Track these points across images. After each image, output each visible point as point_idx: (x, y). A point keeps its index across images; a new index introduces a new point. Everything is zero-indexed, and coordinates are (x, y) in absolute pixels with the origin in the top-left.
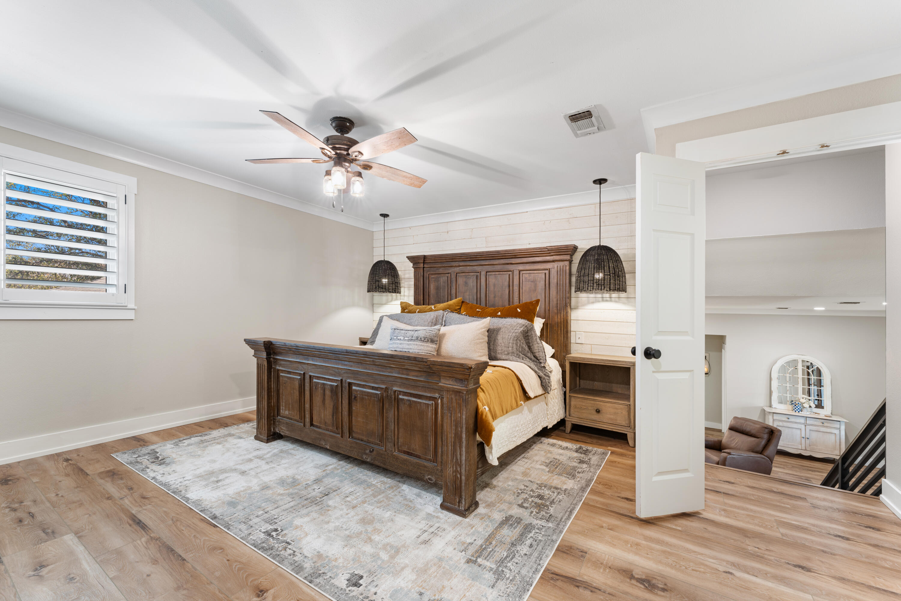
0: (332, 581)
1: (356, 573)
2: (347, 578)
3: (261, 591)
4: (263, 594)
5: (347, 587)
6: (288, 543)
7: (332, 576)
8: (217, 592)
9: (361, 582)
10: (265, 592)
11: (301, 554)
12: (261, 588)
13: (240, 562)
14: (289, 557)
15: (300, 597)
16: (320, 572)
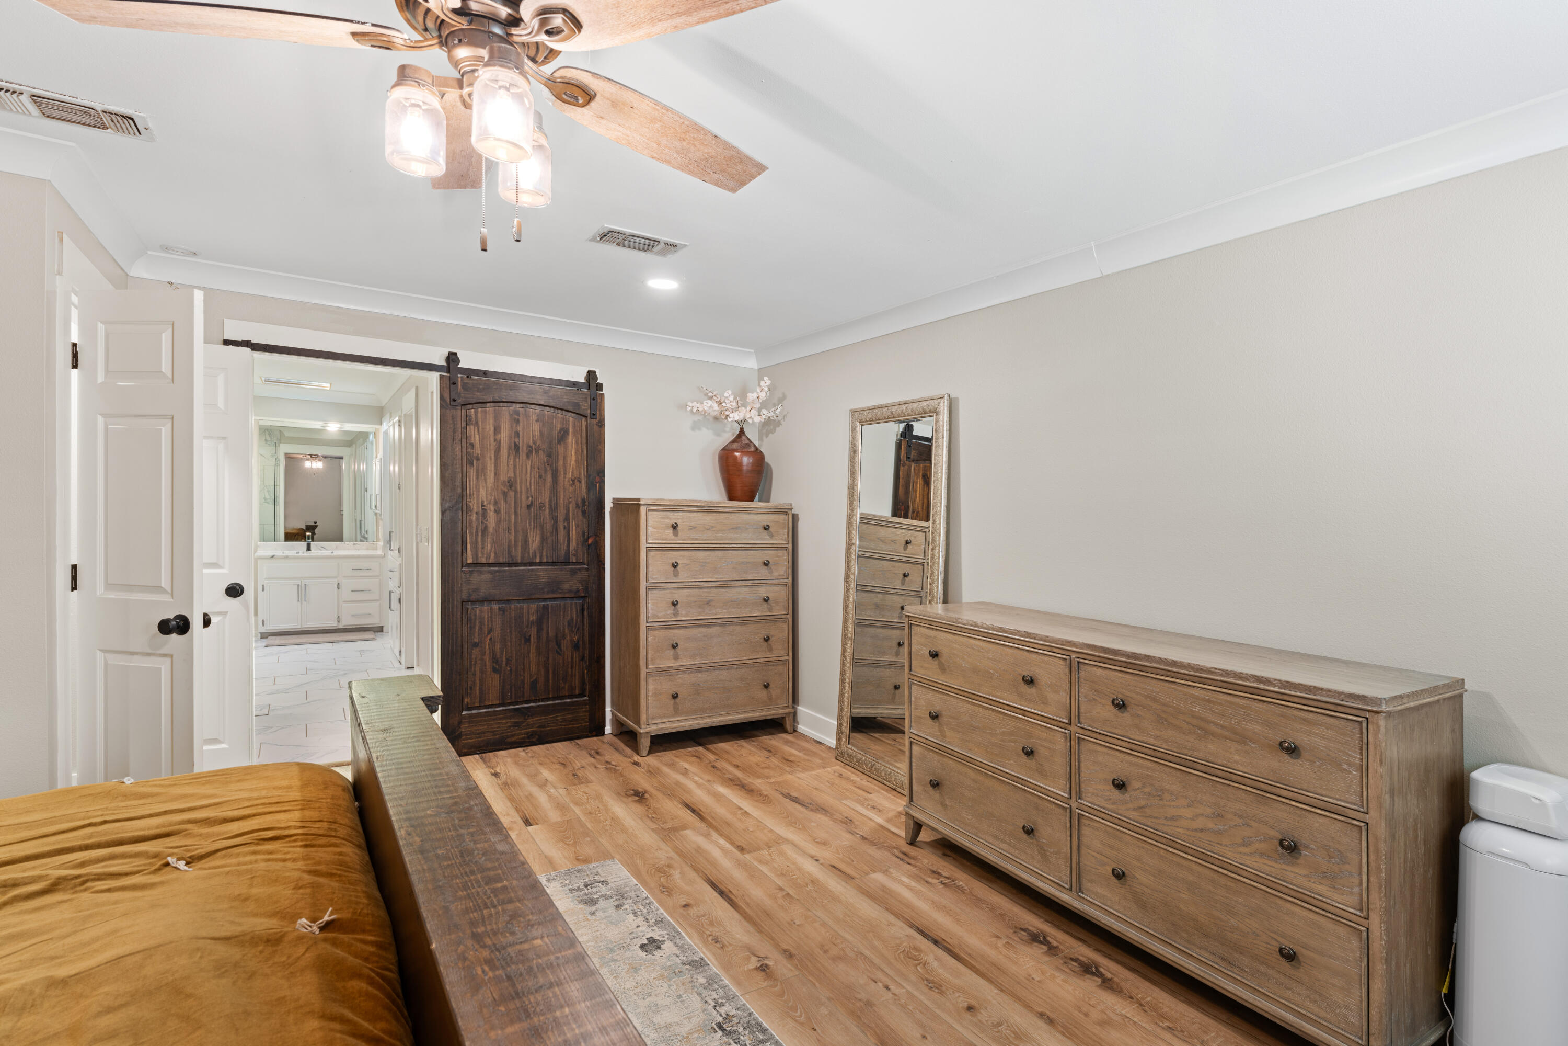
0: (678, 952)
1: (646, 953)
2: (659, 951)
3: (763, 970)
4: (762, 965)
5: (665, 941)
6: (719, 1026)
7: (674, 958)
8: (817, 984)
9: (646, 942)
10: (759, 967)
11: (706, 1002)
12: (763, 973)
13: (796, 1021)
14: (724, 1001)
15: (720, 951)
16: (688, 967)
